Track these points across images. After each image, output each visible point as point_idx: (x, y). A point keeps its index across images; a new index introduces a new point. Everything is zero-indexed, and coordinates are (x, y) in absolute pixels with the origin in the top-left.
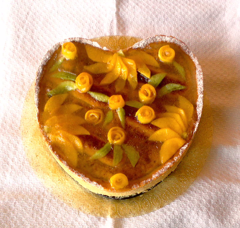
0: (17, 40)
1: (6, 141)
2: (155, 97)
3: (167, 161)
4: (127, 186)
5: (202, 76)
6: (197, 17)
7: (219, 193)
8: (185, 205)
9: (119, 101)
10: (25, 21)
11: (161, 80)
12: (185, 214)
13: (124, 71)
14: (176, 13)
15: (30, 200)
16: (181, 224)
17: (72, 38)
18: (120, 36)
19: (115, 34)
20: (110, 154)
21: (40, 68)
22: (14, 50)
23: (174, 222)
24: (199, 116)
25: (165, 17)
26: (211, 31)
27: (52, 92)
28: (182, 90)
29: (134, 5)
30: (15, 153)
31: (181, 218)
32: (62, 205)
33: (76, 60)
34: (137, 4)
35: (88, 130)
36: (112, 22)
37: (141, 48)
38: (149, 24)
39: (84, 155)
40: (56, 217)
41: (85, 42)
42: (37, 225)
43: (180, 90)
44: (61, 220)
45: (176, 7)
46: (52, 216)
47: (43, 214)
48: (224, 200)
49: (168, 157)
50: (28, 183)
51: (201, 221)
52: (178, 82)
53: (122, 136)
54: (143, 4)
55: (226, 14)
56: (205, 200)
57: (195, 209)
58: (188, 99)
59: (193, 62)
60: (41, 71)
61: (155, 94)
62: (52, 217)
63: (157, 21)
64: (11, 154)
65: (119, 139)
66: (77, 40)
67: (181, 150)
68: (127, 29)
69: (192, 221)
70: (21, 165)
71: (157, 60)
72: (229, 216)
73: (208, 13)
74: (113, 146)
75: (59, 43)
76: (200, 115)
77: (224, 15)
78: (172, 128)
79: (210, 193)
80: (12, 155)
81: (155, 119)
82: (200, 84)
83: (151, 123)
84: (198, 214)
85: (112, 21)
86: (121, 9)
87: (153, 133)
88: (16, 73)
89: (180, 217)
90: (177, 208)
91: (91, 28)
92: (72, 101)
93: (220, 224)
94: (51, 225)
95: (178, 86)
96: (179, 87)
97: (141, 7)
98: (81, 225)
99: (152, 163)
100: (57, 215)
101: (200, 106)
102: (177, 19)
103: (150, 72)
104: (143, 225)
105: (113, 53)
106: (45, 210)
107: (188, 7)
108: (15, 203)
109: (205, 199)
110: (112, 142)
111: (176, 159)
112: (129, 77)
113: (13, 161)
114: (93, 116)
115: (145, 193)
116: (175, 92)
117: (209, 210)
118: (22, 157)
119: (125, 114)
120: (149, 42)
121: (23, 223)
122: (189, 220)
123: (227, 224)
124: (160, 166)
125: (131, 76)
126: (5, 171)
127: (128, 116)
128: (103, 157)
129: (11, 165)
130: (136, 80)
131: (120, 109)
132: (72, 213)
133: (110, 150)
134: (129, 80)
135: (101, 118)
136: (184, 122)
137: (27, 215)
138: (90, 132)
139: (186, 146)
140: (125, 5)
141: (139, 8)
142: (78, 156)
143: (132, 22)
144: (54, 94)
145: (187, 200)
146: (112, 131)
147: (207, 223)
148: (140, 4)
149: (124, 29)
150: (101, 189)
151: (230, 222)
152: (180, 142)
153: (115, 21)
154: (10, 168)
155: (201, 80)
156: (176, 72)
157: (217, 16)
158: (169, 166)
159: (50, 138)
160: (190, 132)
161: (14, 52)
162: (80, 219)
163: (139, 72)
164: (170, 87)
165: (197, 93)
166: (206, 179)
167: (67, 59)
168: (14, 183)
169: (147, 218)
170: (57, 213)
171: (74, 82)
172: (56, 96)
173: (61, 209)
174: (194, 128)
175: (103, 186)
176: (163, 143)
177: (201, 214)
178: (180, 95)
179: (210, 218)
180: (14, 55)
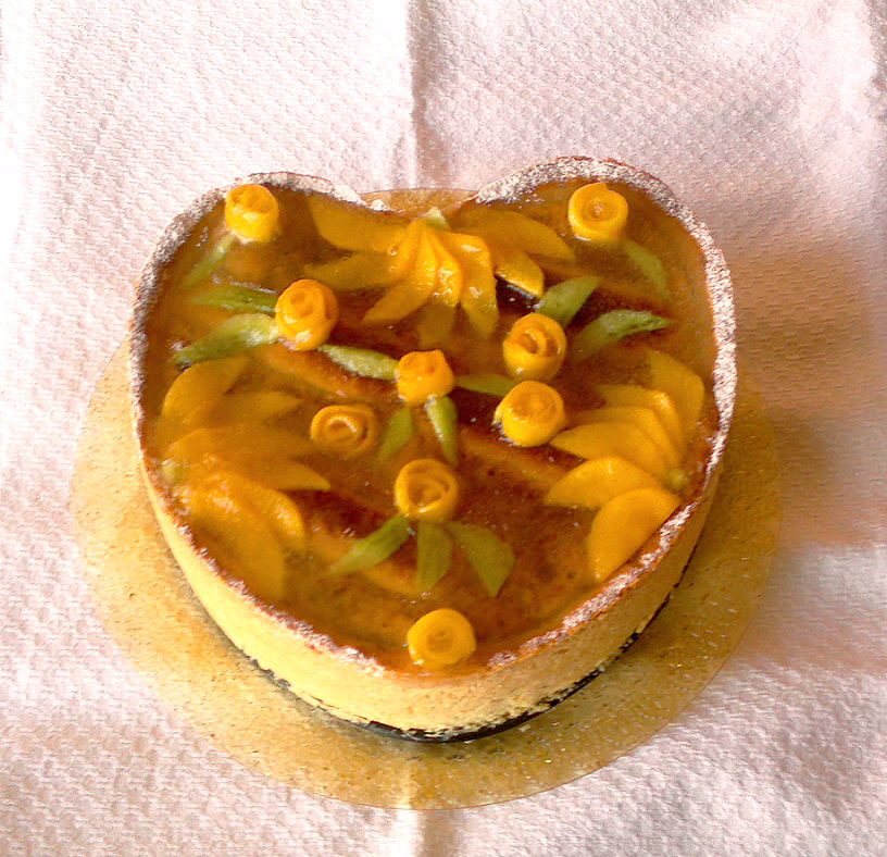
0: (64, 211)
1: (17, 548)
2: (562, 358)
3: (617, 571)
4: (469, 659)
5: (727, 283)
6: (699, 121)
7: (818, 707)
8: (690, 751)
9: (432, 370)
10: (94, 148)
11: (584, 301)
12: (694, 785)
13: (449, 273)
14: (626, 110)
15: (105, 753)
16: (680, 823)
17: (262, 174)
18: (428, 192)
19: (412, 182)
20: (404, 555)
21: (148, 272)
22: (53, 244)
23: (655, 815)
24: (726, 413)
25: (589, 123)
26: (753, 164)
27: (191, 352)
28: (659, 330)
29: (476, 88)
30: (48, 592)
31: (680, 799)
32: (225, 770)
33: (276, 243)
34: (487, 86)
35: (322, 474)
36: (399, 146)
37: (505, 200)
38: (532, 148)
39: (307, 560)
40: (204, 811)
41: (308, 187)
42: (132, 839)
43: (653, 332)
44: (222, 822)
45: (625, 91)
46: (188, 807)
47: (154, 803)
48: (837, 734)
49: (618, 558)
50: (97, 696)
51: (755, 809)
52: (643, 306)
53: (447, 489)
54: (510, 86)
55: (803, 108)
56: (767, 733)
57: (730, 765)
58: (683, 361)
59: (694, 240)
60: (150, 283)
61: (561, 347)
62: (189, 812)
63: (558, 137)
64: (37, 594)
65: (436, 498)
66: (280, 179)
67: (664, 532)
68: (452, 168)
69: (722, 809)
70: (73, 631)
71: (564, 239)
72: (861, 788)
73: (739, 108)
74: (414, 523)
75: (217, 190)
76: (730, 409)
77: (796, 111)
78: (629, 457)
79: (783, 708)
80: (38, 598)
81: (565, 429)
82: (723, 310)
83: (551, 443)
84: (741, 783)
85: (402, 140)
86: (430, 103)
87: (561, 477)
88: (59, 318)
89: (676, 796)
90: (659, 764)
91: (324, 165)
92: (263, 379)
93: (827, 818)
94: (185, 840)
95: (642, 319)
96: (649, 322)
97: (501, 95)
98: (297, 836)
99: (562, 579)
100: (206, 804)
101: (725, 380)
102: (628, 129)
103: (541, 276)
104: (534, 827)
105: (406, 220)
106: (161, 787)
107: (666, 90)
108: (48, 765)
109: (764, 728)
110: (411, 511)
111: (647, 560)
112: (466, 296)
113: (41, 620)
114: (339, 426)
115: (537, 714)
116: (634, 339)
117: (784, 769)
118: (77, 605)
119: (455, 417)
120: (534, 183)
121: (76, 836)
122: (709, 806)
123: (854, 821)
124: (589, 588)
125: (475, 292)
126: (12, 654)
127: (468, 424)
128: (379, 565)
129: (36, 631)
130: (492, 304)
131: (438, 399)
132: (265, 797)
133: (404, 539)
134: (466, 306)
135: (370, 433)
136: (670, 434)
137: (94, 805)
138: (331, 481)
139: (684, 515)
140: (444, 90)
141: (495, 97)
142: (288, 561)
143: (471, 145)
144: (199, 357)
145: (698, 736)
146: (410, 473)
147: (779, 817)
148: (497, 86)
149: (444, 166)
150: (376, 674)
151: (864, 813)
152: (661, 502)
153: (411, 142)
154: (32, 643)
155: (726, 296)
156: (635, 275)
157: (769, 115)
158: (622, 586)
159: (184, 501)
160: (695, 466)
161: (50, 249)
162: (294, 815)
163: (503, 276)
164: (613, 324)
165: (713, 340)
166: (765, 665)
167: (244, 241)
168: (44, 696)
169: (549, 803)
170: (205, 799)
171: (272, 315)
172: (206, 364)
173: (222, 783)
174: (708, 453)
175: (382, 663)
176: (597, 510)
177: (754, 784)
178: (653, 349)
179: (788, 797)
180: (50, 259)
